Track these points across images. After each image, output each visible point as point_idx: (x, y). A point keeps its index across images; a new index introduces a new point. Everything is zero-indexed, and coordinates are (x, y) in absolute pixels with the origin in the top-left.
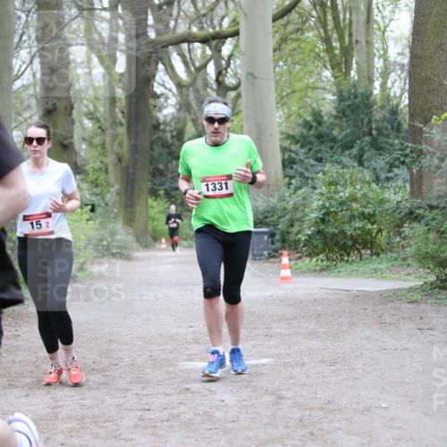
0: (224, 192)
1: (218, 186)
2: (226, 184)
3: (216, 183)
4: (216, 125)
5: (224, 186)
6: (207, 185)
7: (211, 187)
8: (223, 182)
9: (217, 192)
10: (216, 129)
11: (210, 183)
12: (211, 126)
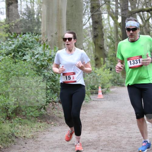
0: (139, 64)
1: (135, 62)
2: (139, 60)
3: (135, 60)
4: (131, 32)
5: (138, 61)
6: (130, 62)
7: (132, 62)
8: (138, 59)
9: (135, 65)
10: (131, 34)
11: (131, 61)
12: (129, 32)
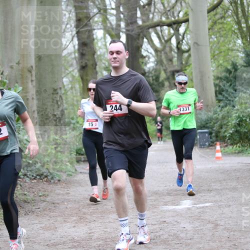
1: (185, 109)
3: (184, 107)
4: (183, 85)
5: (187, 109)
6: (180, 109)
8: (187, 107)
10: (183, 87)
12: (180, 86)
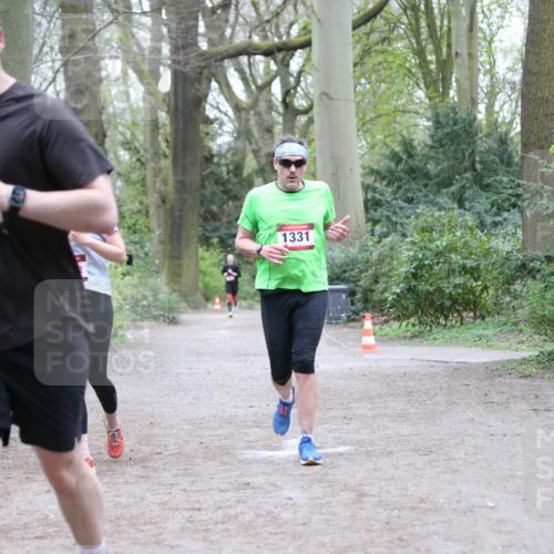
2: (307, 233)
3: (296, 232)
7: (289, 237)
8: (304, 232)
10: (292, 173)
11: (288, 233)
12: (286, 170)
